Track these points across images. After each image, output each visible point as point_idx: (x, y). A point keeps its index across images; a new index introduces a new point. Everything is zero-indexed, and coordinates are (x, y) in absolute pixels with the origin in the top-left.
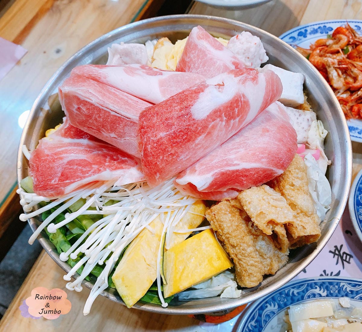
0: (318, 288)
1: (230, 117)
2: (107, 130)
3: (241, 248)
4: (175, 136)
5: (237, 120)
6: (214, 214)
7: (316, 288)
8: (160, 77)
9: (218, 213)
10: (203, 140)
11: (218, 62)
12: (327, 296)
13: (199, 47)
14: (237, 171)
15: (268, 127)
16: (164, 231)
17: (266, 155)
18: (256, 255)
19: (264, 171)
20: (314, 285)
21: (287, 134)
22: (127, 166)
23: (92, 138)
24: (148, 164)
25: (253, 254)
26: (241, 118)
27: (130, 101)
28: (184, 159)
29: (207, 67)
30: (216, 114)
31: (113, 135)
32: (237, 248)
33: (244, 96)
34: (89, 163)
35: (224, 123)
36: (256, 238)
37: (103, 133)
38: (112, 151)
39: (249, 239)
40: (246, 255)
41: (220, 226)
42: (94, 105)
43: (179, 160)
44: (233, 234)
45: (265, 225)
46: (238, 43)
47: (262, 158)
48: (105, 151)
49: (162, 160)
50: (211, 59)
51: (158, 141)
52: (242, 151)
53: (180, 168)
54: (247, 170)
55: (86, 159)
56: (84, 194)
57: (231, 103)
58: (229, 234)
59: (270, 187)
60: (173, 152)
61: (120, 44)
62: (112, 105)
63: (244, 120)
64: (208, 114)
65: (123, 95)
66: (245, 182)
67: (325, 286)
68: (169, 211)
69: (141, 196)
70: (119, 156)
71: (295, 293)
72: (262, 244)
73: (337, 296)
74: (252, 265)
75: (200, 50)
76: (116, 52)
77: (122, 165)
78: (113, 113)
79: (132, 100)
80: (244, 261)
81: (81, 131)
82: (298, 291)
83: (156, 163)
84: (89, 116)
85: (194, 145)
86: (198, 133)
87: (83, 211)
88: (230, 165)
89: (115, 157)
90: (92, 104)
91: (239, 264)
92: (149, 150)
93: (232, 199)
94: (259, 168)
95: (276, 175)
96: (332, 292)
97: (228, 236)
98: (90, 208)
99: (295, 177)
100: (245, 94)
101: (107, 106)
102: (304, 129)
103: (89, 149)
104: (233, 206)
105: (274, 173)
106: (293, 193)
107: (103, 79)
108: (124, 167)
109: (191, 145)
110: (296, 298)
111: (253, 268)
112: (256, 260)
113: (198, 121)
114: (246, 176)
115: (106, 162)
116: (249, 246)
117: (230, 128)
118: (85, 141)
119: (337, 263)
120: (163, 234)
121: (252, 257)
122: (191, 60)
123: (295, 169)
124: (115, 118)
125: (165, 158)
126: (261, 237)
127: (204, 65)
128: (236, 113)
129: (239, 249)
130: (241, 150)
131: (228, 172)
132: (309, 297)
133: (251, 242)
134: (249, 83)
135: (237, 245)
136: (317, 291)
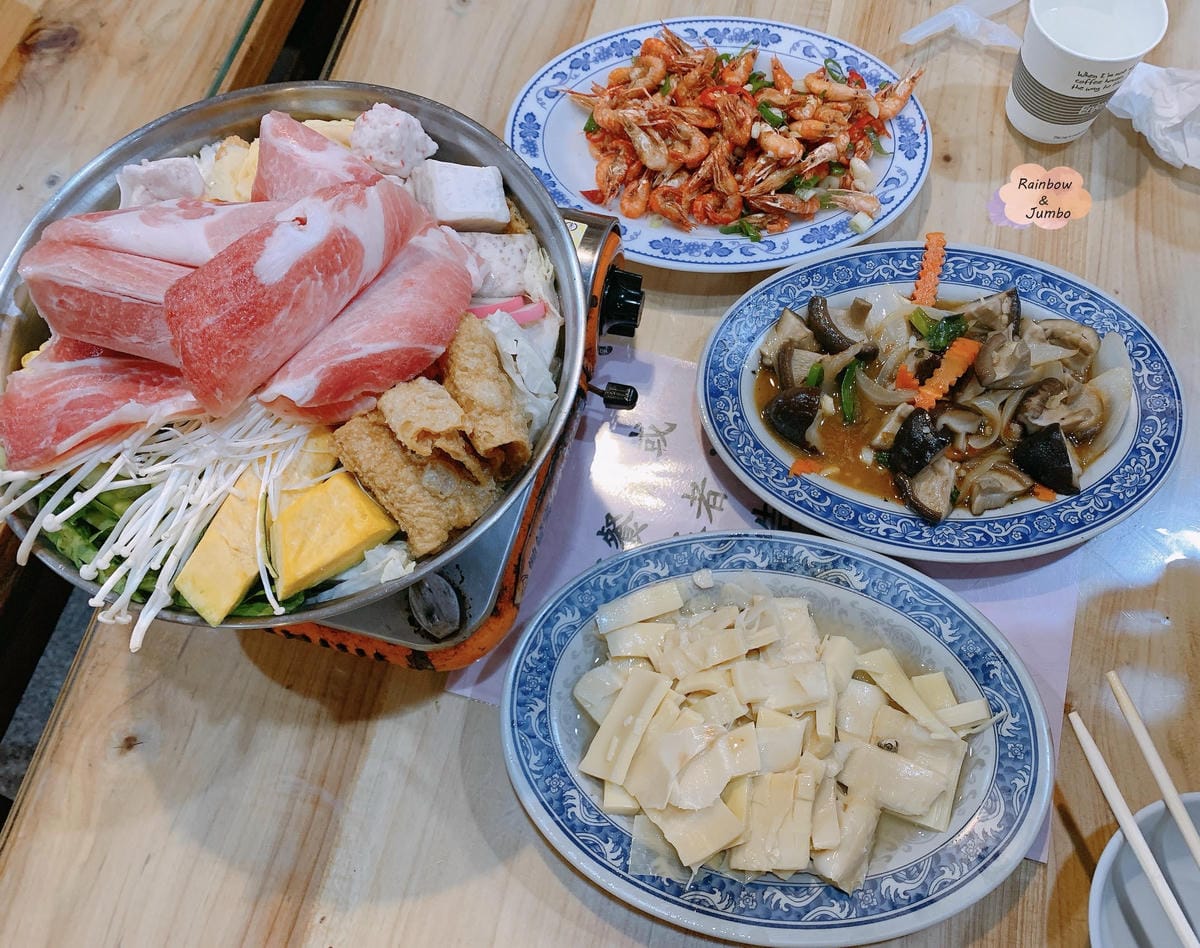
0: (652, 564)
1: (329, 272)
2: (123, 333)
3: (396, 490)
4: (234, 319)
5: (345, 272)
6: (341, 443)
7: (648, 564)
8: (209, 219)
9: (346, 439)
10: (289, 317)
11: (320, 173)
12: (670, 574)
13: (279, 151)
14: (360, 360)
15: (413, 277)
16: (263, 490)
17: (408, 325)
18: (424, 496)
19: (409, 351)
20: (642, 560)
21: (448, 284)
22: (179, 391)
23: (109, 353)
24: (195, 375)
25: (419, 496)
26: (353, 268)
27: (155, 272)
28: (260, 357)
29: (301, 186)
30: (302, 268)
31: (135, 339)
32: (390, 492)
33: (346, 230)
34: (107, 398)
35: (320, 283)
36: (422, 470)
37: (117, 338)
38: (149, 370)
39: (407, 473)
40: (407, 500)
41: (355, 462)
42: (87, 292)
43: (250, 360)
44: (379, 470)
45: (414, 442)
46: (367, 129)
47: (401, 330)
48: (136, 372)
49: (218, 364)
50: (305, 170)
51: (204, 332)
52: (366, 324)
53: (259, 374)
54: (379, 356)
55: (101, 392)
56: (103, 453)
57: (326, 245)
58: (371, 471)
59: (428, 378)
60: (235, 347)
61: (141, 164)
62: (120, 285)
63: (360, 272)
64: (285, 271)
65: (141, 264)
66: (380, 378)
67: (663, 557)
68: (269, 454)
69: (209, 438)
70: (163, 376)
71: (610, 582)
72: (431, 476)
73: (688, 571)
74: (421, 515)
75: (282, 157)
76: (134, 181)
77: (170, 391)
78: (125, 300)
79: (159, 269)
80: (406, 510)
81: (84, 345)
82: (615, 577)
83: (209, 372)
84: (84, 313)
85: (272, 330)
86: (276, 307)
87: (104, 484)
88: (345, 353)
89: (155, 380)
90: (82, 291)
91: (401, 517)
92: (191, 351)
93: (371, 412)
94: (398, 350)
95: (434, 357)
96: (677, 565)
97: (370, 474)
98: (118, 478)
99: (469, 355)
100: (347, 226)
101: (113, 289)
102: (517, 270)
103: (104, 375)
104: (375, 424)
105: (430, 354)
106: (468, 382)
107: (103, 242)
108: (173, 393)
109: (268, 330)
110: (612, 592)
111: (424, 519)
112: (425, 504)
113: (270, 286)
114: (379, 366)
115: (139, 392)
116: (410, 484)
117: (336, 290)
118: (95, 362)
119: (698, 516)
120: (261, 496)
121: (419, 502)
122: (272, 177)
123: (467, 341)
124: (131, 308)
125: (223, 361)
126: (429, 465)
127: (294, 184)
128: (340, 261)
129: (393, 493)
130: (364, 323)
131: (344, 365)
132: (637, 583)
133: (411, 477)
134: (351, 208)
135: (389, 486)
136: (650, 569)
